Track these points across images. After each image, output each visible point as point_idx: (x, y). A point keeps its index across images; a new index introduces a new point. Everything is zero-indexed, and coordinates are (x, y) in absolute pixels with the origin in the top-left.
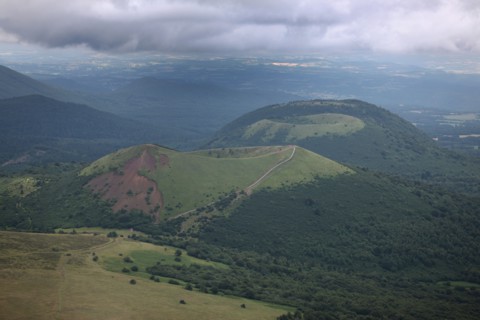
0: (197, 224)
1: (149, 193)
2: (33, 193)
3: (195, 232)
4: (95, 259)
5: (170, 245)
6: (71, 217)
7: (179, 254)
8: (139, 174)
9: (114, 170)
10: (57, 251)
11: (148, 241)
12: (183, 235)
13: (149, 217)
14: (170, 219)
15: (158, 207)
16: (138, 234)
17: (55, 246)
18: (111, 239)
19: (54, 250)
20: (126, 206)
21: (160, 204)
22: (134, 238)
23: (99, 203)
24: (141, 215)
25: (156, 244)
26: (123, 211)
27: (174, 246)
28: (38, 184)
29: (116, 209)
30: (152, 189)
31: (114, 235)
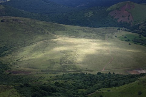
0: (144, 27)
1: (129, 17)
2: (92, 16)
3: (144, 29)
4: (116, 37)
5: (137, 33)
6: (104, 23)
7: (140, 36)
8: (126, 10)
9: (117, 9)
10: (104, 34)
11: (130, 32)
12: (140, 30)
13: (129, 24)
14: (136, 25)
15: (132, 21)
16: (126, 29)
17: (103, 32)
18: (119, 31)
19: (103, 33)
20: (122, 20)
21: (133, 20)
22: (125, 30)
23: (113, 19)
24: (127, 23)
25: (132, 32)
26: (121, 22)
27: (138, 33)
28: (94, 13)
29: (119, 21)
30: (130, 15)
31: (119, 29)
